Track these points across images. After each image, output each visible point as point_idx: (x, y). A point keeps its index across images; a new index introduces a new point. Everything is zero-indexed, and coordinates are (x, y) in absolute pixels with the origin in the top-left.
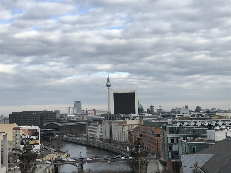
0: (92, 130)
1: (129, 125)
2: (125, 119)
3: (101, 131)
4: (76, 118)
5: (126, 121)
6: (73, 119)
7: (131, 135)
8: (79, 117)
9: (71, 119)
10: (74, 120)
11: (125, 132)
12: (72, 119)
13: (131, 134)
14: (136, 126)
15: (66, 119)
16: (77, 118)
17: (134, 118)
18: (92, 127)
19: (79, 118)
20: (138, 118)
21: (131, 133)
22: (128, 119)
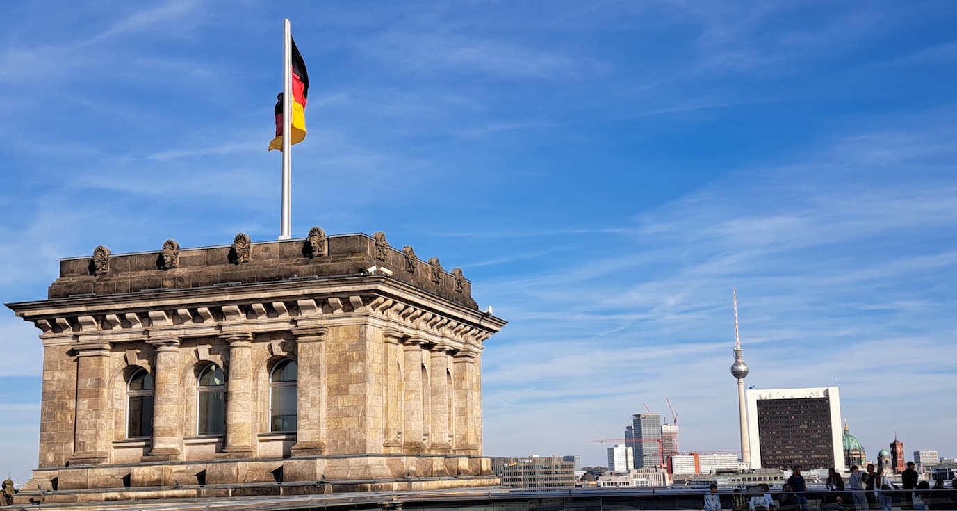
4: (637, 482)
6: (628, 484)
8: (645, 480)
10: (630, 486)
12: (624, 484)
15: (604, 484)
16: (638, 480)
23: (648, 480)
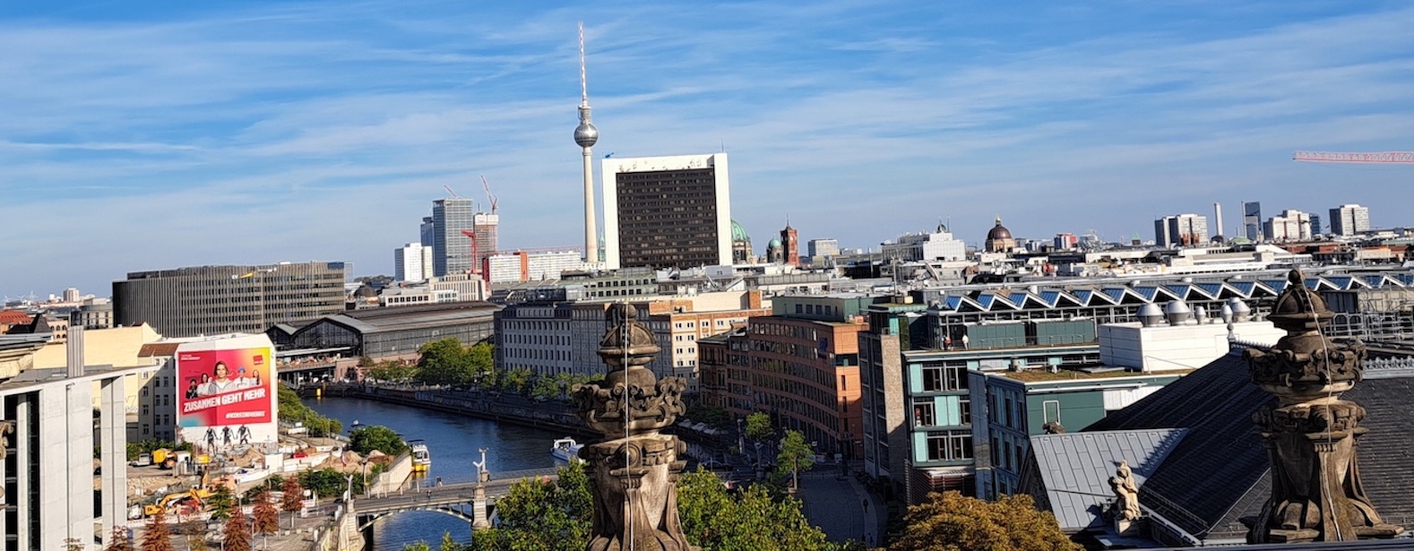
0: (522, 346)
1: (700, 315)
2: (679, 288)
3: (567, 348)
4: (441, 296)
5: (686, 298)
6: (426, 298)
7: (713, 364)
8: (451, 291)
9: (414, 299)
11: (685, 351)
12: (420, 298)
13: (714, 361)
14: (737, 319)
15: (390, 300)
17: (723, 283)
18: (522, 332)
19: (454, 295)
20: (741, 285)
21: (712, 352)
22: (692, 290)
23: (456, 292)
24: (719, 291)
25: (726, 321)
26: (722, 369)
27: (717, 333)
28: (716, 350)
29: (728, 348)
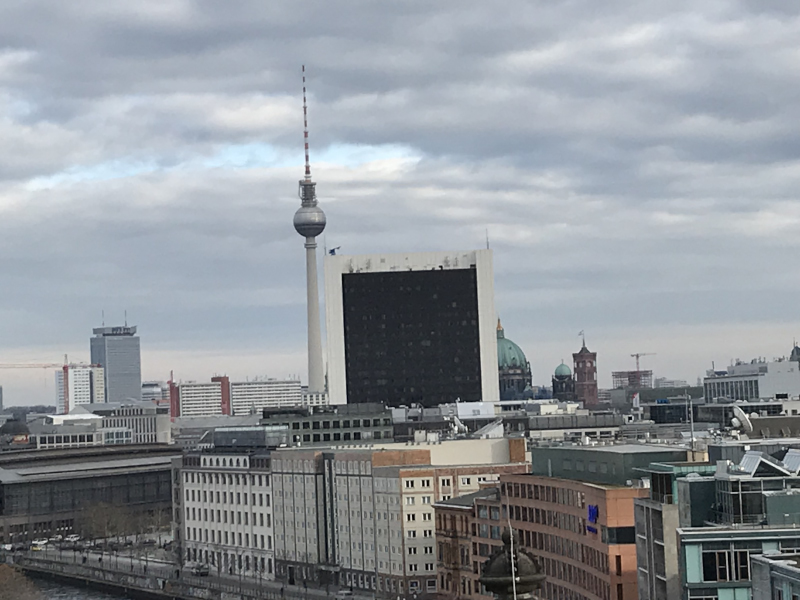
0: (215, 506)
1: (440, 471)
2: (417, 433)
3: (266, 510)
4: (108, 435)
5: (423, 447)
6: (90, 438)
7: (455, 537)
8: (124, 429)
9: (74, 439)
10: (95, 443)
11: (419, 517)
12: (82, 439)
13: (455, 531)
14: (488, 477)
15: (43, 440)
16: (111, 430)
17: (474, 426)
19: (128, 434)
20: (498, 431)
21: (453, 519)
22: (433, 437)
23: (131, 430)
24: (468, 438)
25: (474, 479)
26: (467, 542)
27: (461, 494)
28: (458, 517)
29: (474, 516)
